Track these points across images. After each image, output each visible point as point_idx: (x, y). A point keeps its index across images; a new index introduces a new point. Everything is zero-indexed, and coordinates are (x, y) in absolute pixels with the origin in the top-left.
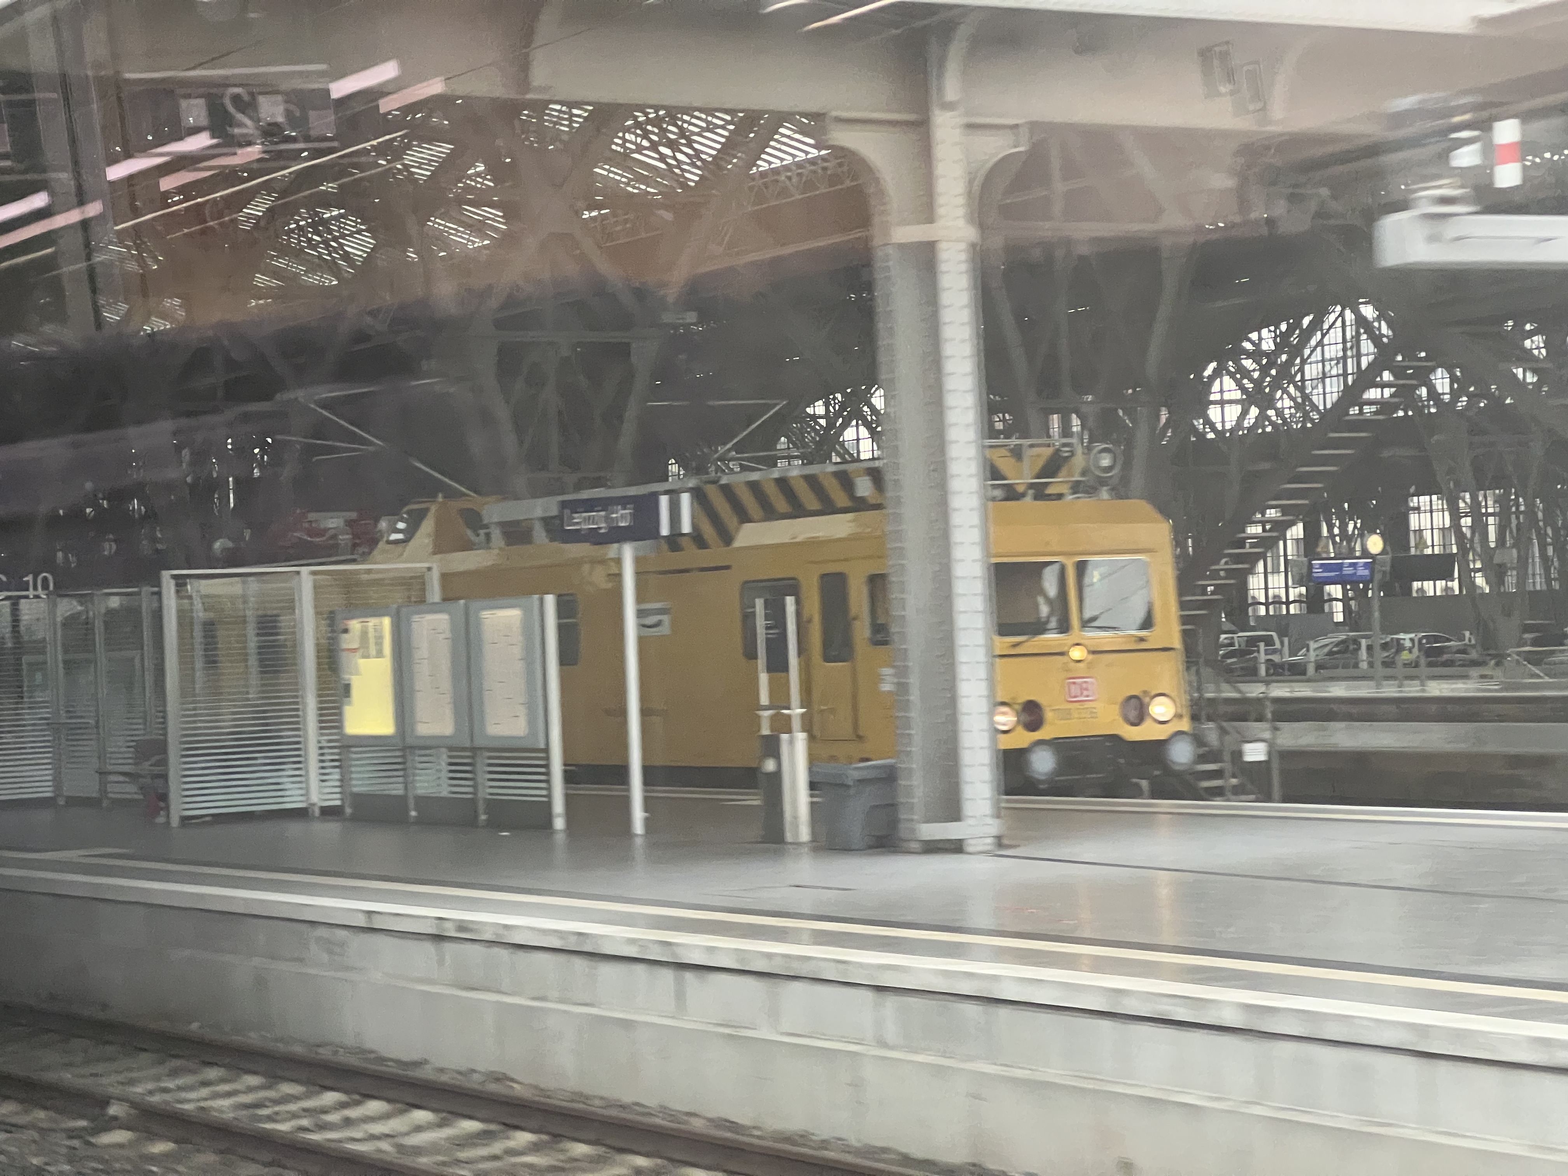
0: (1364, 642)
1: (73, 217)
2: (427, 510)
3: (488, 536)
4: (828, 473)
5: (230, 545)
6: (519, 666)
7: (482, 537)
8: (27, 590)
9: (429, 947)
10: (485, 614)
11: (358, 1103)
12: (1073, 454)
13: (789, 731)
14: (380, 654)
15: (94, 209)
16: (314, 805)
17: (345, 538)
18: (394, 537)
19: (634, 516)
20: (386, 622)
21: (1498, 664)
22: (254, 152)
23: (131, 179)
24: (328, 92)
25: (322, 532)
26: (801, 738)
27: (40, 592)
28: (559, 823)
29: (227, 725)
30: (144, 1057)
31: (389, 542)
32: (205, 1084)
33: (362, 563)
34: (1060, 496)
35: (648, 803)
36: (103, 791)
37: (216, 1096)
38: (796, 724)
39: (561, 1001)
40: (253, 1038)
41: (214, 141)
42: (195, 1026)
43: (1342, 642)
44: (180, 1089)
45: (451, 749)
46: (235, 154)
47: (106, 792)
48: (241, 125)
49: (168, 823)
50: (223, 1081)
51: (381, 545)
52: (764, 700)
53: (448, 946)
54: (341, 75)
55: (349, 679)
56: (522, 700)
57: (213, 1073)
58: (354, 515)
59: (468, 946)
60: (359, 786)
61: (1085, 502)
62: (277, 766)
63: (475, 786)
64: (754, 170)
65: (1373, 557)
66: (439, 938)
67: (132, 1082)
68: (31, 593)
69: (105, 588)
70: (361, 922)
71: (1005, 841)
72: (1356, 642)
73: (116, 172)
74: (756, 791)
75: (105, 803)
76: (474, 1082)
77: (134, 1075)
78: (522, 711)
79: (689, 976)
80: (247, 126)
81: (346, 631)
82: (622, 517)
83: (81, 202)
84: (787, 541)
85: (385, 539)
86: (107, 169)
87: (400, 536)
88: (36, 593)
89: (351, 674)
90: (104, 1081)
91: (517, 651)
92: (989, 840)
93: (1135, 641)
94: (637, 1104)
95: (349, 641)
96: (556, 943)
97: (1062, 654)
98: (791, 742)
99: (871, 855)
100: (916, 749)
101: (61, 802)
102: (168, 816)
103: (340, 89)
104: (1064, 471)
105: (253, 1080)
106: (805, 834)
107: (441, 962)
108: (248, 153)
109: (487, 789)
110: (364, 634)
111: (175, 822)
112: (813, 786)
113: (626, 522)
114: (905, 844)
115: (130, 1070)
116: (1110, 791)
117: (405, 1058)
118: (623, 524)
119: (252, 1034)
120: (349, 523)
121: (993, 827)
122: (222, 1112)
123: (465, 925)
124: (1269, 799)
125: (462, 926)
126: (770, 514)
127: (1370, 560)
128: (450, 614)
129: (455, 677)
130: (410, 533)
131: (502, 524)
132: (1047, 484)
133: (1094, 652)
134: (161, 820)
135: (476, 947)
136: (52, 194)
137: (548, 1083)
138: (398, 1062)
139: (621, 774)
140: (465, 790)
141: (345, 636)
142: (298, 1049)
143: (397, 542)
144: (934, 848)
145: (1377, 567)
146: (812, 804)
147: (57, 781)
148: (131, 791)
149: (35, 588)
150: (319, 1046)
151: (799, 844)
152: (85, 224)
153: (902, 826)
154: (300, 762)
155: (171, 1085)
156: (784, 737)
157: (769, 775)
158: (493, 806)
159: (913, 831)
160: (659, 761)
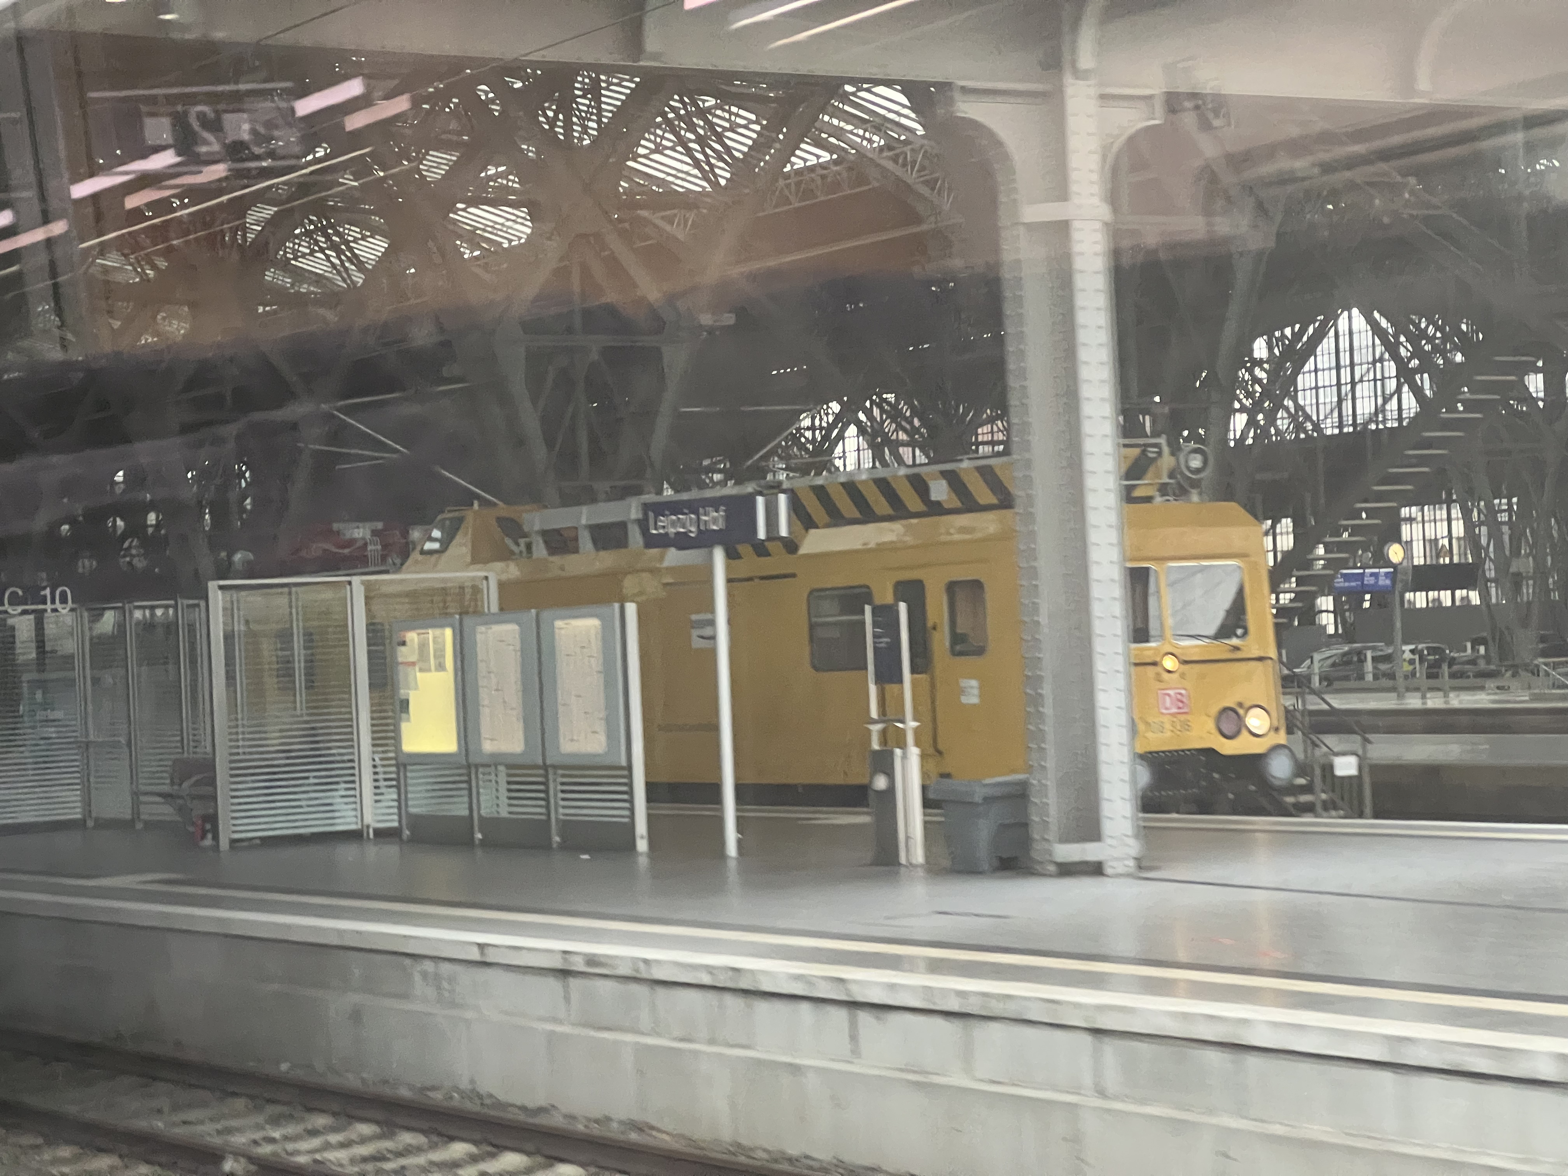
0: (1369, 654)
1: (37, 235)
2: (461, 520)
3: (529, 547)
4: (901, 477)
5: (251, 556)
6: (597, 681)
7: (523, 547)
8: (45, 603)
9: (553, 984)
10: (559, 624)
11: (493, 1156)
12: (1160, 454)
13: (903, 746)
14: (441, 667)
15: (58, 228)
16: (368, 827)
17: (374, 548)
18: (429, 546)
19: (727, 518)
20: (448, 632)
21: (1513, 676)
22: (219, 171)
23: (95, 197)
24: (293, 111)
25: (351, 542)
26: (914, 752)
27: (58, 605)
28: (642, 845)
29: (274, 741)
30: (240, 1103)
31: (423, 552)
32: (313, 1133)
33: (395, 572)
34: (1148, 499)
35: (741, 824)
36: (136, 813)
37: (327, 1146)
38: (910, 738)
39: (712, 1042)
40: (351, 1081)
41: (178, 159)
42: (284, 1067)
43: (1345, 654)
44: (286, 1138)
45: (509, 766)
46: (201, 172)
47: (139, 814)
48: (206, 143)
49: (216, 847)
50: (334, 1130)
51: (415, 556)
52: (874, 714)
53: (573, 982)
54: (304, 92)
55: (408, 694)
56: (602, 714)
57: (321, 1121)
58: (380, 525)
59: (600, 983)
60: (419, 805)
61: (1176, 506)
62: (329, 785)
63: (548, 807)
64: (788, 168)
65: (1395, 566)
66: (564, 973)
67: (229, 1131)
68: (49, 606)
69: (137, 601)
70: (475, 955)
71: (1144, 864)
72: (1360, 653)
73: (81, 190)
74: (865, 810)
75: (139, 826)
76: (614, 1131)
77: (234, 1123)
78: (601, 727)
79: (864, 1018)
80: (211, 145)
81: (404, 643)
82: (715, 520)
83: (46, 219)
84: (860, 547)
85: (419, 548)
86: (71, 187)
87: (436, 546)
88: (53, 607)
89: (409, 689)
90: (200, 1128)
91: (596, 664)
92: (1131, 863)
93: (1230, 651)
94: (807, 1157)
95: (405, 654)
96: (706, 979)
97: (1154, 664)
98: (904, 757)
99: (1002, 878)
100: (1050, 764)
101: (90, 823)
102: (216, 837)
103: (306, 106)
104: (1152, 470)
105: (365, 1129)
106: (919, 856)
107: (567, 999)
108: (215, 172)
109: (562, 811)
110: (423, 646)
111: (224, 844)
112: (927, 803)
113: (717, 526)
114: (1038, 867)
115: (223, 1117)
116: (1204, 807)
117: (531, 1105)
118: (715, 528)
119: (350, 1076)
120: (375, 533)
121: (1133, 847)
122: (341, 1165)
123: (596, 959)
124: (1361, 816)
125: (592, 960)
126: (837, 519)
127: (1392, 570)
128: (519, 624)
129: (525, 690)
130: (446, 543)
131: (544, 533)
132: (1134, 486)
133: (1186, 662)
134: (208, 842)
135: (609, 984)
136: (17, 213)
137: (701, 1132)
138: (523, 1108)
139: (714, 793)
140: (532, 810)
141: (403, 649)
142: (404, 1092)
143: (431, 552)
144: (1067, 870)
145: (1400, 577)
146: (926, 823)
147: (87, 803)
148: (165, 811)
149: (53, 602)
150: (428, 1089)
151: (915, 866)
152: (49, 242)
153: (1037, 846)
154: (352, 781)
155: (276, 1135)
156: (898, 752)
157: (879, 793)
158: (566, 826)
159: (1050, 853)
160: (751, 779)
